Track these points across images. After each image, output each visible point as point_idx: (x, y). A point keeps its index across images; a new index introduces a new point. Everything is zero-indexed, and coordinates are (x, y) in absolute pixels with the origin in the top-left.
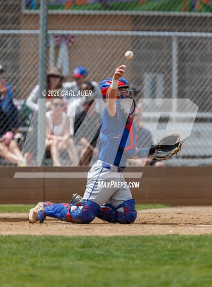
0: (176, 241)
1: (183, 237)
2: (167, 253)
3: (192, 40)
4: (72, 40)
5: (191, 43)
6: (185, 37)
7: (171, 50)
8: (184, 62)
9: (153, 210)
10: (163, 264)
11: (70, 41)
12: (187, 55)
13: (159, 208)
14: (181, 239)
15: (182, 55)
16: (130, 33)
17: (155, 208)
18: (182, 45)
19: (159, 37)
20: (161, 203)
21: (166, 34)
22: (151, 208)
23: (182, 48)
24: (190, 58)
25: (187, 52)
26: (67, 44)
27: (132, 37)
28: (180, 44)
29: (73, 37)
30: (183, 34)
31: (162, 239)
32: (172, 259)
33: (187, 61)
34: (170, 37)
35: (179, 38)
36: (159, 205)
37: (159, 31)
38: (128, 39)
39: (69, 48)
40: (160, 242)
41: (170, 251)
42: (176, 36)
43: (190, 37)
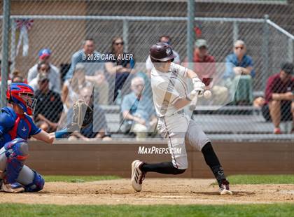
0: (127, 211)
1: (133, 207)
3: (142, 23)
4: (32, 24)
5: (141, 26)
6: (136, 21)
7: (122, 33)
8: (134, 44)
9: (105, 182)
11: (29, 25)
12: (137, 37)
13: (110, 179)
14: (132, 209)
15: (132, 37)
16: (84, 17)
17: (106, 179)
18: (132, 29)
19: (111, 20)
20: (112, 175)
21: (118, 18)
22: (102, 180)
23: (132, 32)
24: (139, 40)
25: (137, 35)
26: (27, 28)
27: (87, 20)
28: (130, 28)
29: (32, 21)
30: (133, 18)
31: (113, 209)
33: (137, 43)
34: (121, 21)
35: (130, 21)
36: (110, 177)
37: (111, 15)
38: (82, 23)
39: (29, 31)
40: (112, 211)
42: (127, 20)
43: (140, 21)
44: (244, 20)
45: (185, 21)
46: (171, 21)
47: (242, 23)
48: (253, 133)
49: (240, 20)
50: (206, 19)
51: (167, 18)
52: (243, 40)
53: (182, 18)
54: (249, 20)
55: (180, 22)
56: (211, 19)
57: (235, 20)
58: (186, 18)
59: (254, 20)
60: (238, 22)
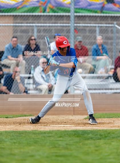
0: (37, 134)
1: (40, 131)
2: (32, 140)
5: (44, 29)
6: (41, 26)
7: (33, 33)
8: (40, 40)
9: (24, 118)
10: (30, 146)
14: (40, 133)
15: (39, 36)
16: (12, 25)
19: (27, 26)
21: (31, 25)
23: (39, 32)
25: (42, 34)
27: (13, 26)
28: (38, 30)
30: (40, 25)
31: (29, 133)
32: (35, 143)
34: (33, 26)
35: (38, 26)
37: (27, 23)
40: (28, 134)
41: (33, 139)
42: (36, 26)
43: (44, 26)
44: (102, 25)
45: (69, 26)
46: (61, 26)
47: (101, 27)
48: (108, 89)
49: (100, 25)
50: (81, 25)
51: (59, 25)
52: (102, 36)
53: (67, 25)
54: (105, 25)
55: (66, 26)
56: (84, 25)
57: (97, 25)
58: (70, 25)
59: (108, 25)
60: (99, 26)
